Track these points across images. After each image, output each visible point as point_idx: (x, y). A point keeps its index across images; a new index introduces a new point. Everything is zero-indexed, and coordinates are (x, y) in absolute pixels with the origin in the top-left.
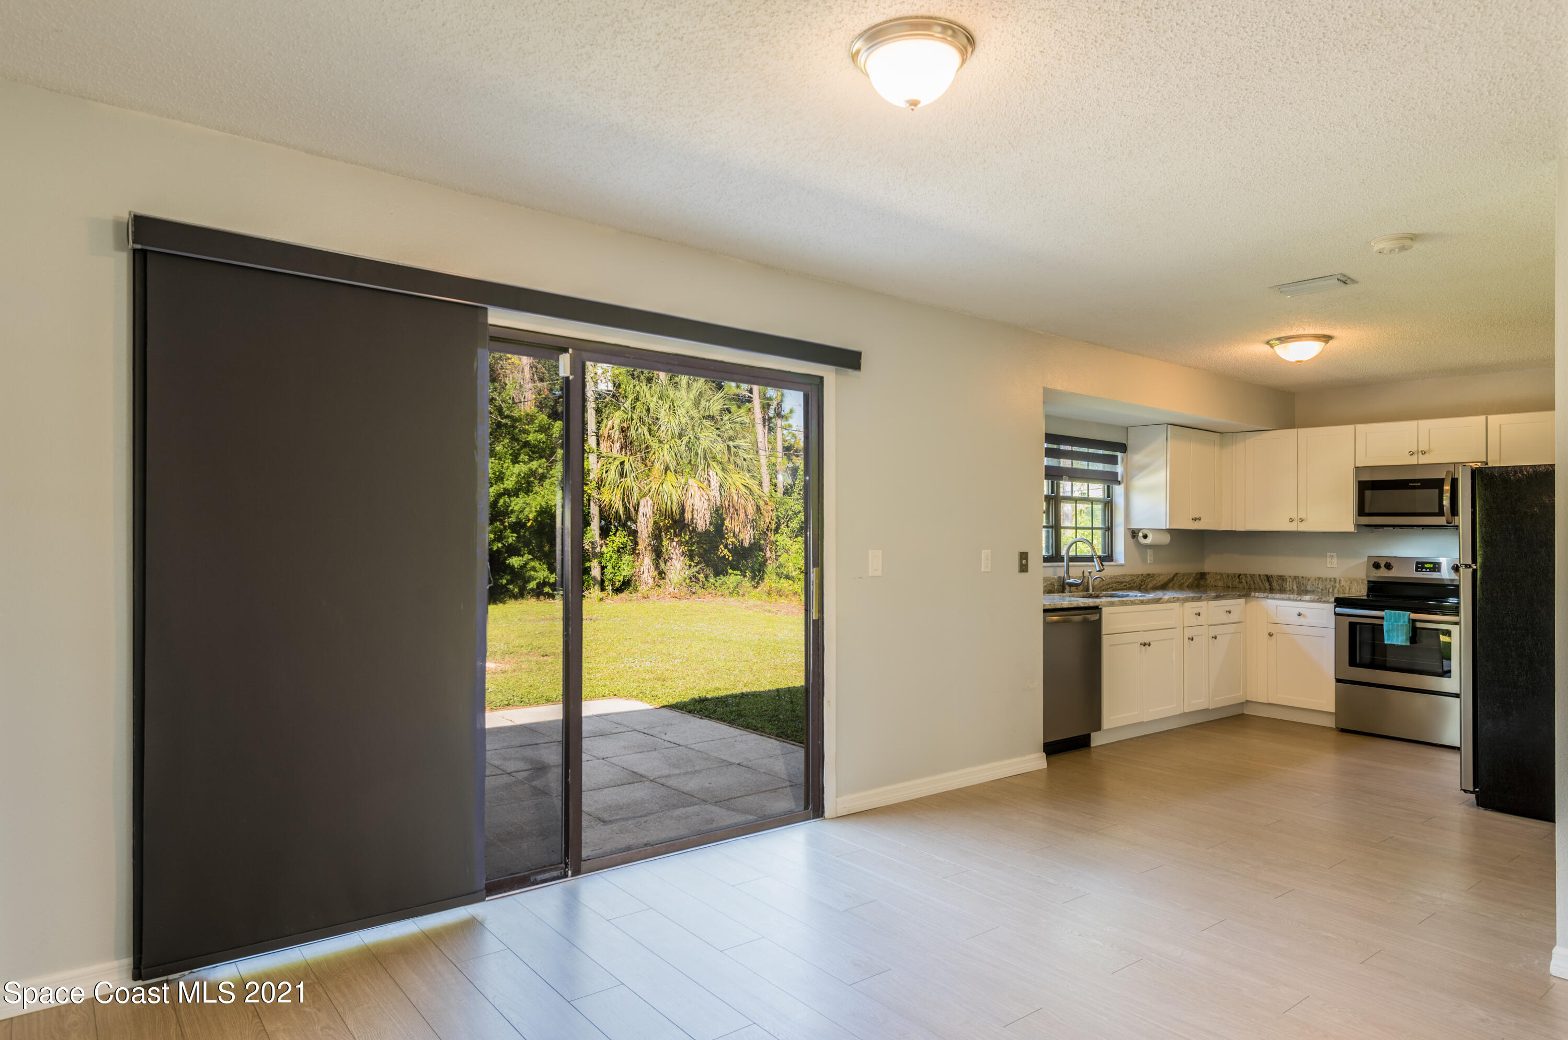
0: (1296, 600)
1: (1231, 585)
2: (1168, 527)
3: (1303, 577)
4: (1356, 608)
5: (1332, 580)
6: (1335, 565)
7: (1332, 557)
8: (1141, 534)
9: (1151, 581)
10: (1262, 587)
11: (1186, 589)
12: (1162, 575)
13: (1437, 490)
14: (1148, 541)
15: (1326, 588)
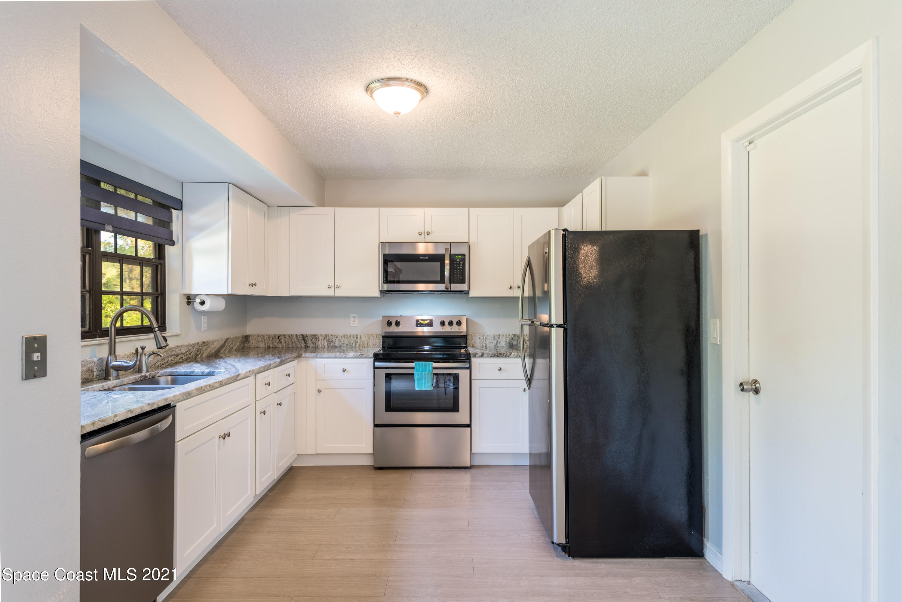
0: (341, 358)
1: (271, 346)
2: (230, 293)
3: (332, 335)
4: (390, 362)
5: (355, 336)
6: (356, 324)
7: (354, 318)
8: (198, 300)
9: (206, 350)
10: (299, 345)
11: (235, 353)
12: (216, 341)
13: (438, 264)
14: (205, 308)
15: (350, 344)
